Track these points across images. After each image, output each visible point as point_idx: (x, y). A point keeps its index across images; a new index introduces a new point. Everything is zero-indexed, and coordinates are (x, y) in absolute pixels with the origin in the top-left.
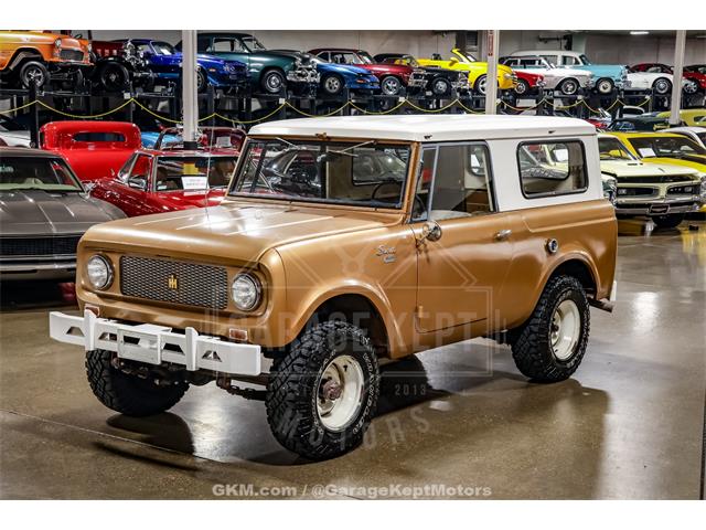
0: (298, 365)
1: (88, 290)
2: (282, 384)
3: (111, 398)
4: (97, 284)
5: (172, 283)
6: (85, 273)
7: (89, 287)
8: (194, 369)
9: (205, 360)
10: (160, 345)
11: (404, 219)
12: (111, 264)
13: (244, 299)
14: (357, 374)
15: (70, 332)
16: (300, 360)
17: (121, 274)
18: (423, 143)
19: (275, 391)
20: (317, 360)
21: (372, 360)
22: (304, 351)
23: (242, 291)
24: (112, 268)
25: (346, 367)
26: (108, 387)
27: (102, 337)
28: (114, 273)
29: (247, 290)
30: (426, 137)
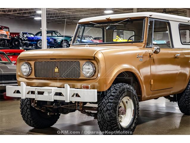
0: (111, 99)
1: (21, 77)
2: (104, 107)
3: (31, 121)
4: (25, 74)
5: (56, 70)
6: (20, 70)
7: (22, 75)
8: (68, 102)
9: (73, 97)
10: (53, 93)
11: (144, 46)
12: (31, 65)
13: (88, 72)
14: (131, 105)
15: (14, 93)
16: (111, 97)
17: (35, 69)
18: (150, 18)
19: (101, 111)
20: (118, 98)
21: (137, 99)
22: (113, 94)
23: (87, 69)
24: (31, 67)
25: (127, 102)
26: (29, 116)
27: (28, 93)
28: (32, 69)
29: (89, 69)
30: (150, 16)
